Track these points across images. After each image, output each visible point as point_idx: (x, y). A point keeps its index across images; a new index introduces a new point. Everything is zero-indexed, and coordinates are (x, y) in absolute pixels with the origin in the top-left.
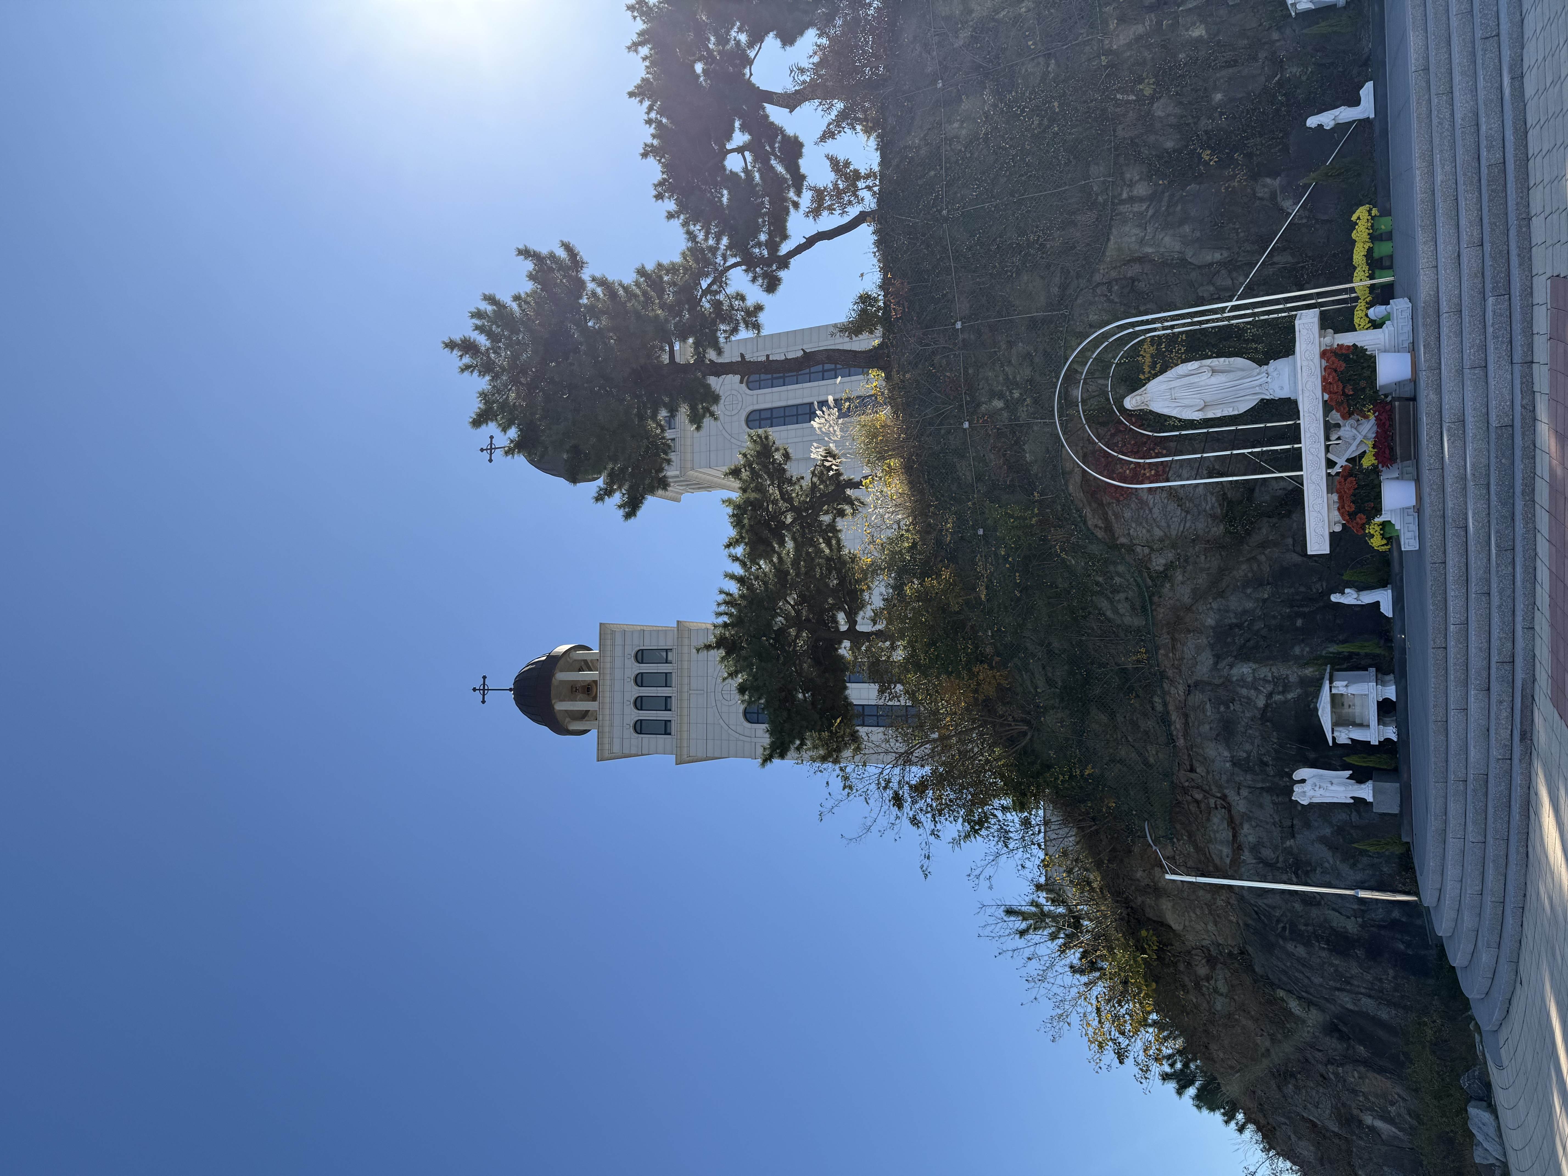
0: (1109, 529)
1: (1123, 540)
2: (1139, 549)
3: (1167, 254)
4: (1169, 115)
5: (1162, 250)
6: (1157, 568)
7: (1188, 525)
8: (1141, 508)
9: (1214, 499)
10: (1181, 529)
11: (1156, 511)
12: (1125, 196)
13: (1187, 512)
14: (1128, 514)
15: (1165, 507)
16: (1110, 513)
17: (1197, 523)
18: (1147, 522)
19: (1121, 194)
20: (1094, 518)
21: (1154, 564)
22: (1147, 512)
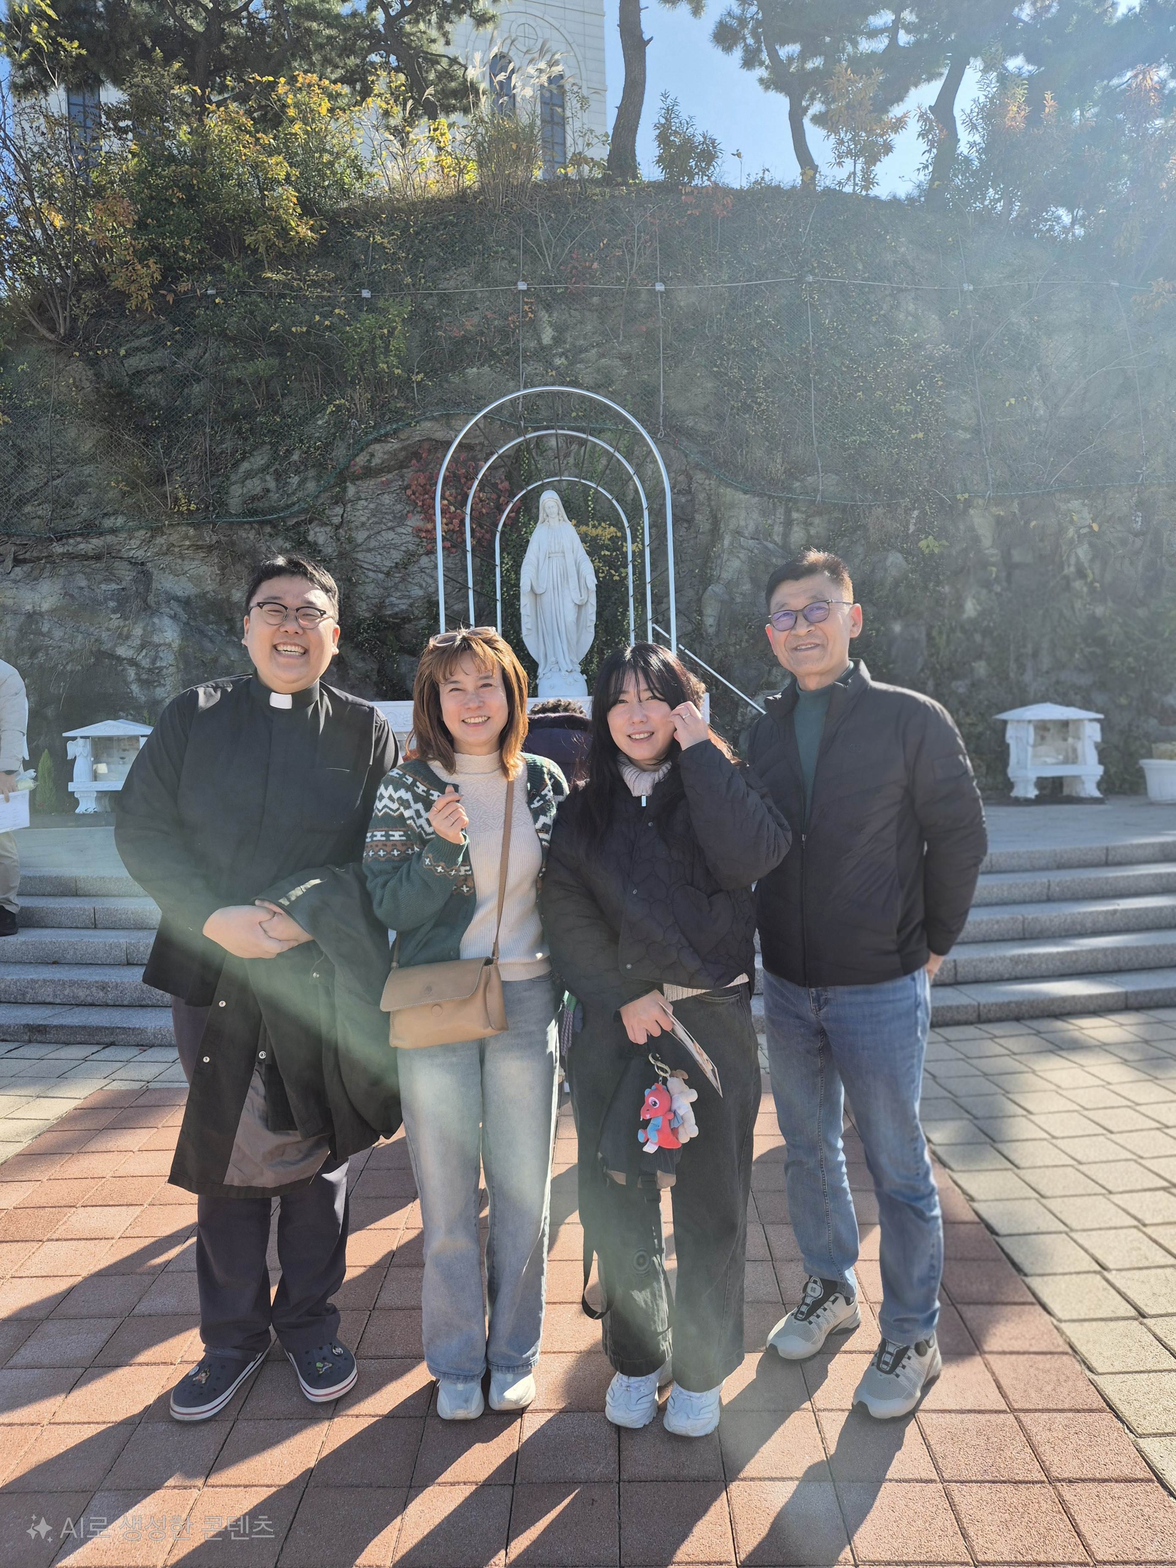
0: (369, 472)
1: (351, 490)
2: (339, 510)
3: (719, 561)
4: (886, 570)
5: (725, 557)
6: (312, 533)
7: (371, 574)
8: (395, 517)
9: (404, 607)
10: (365, 566)
11: (391, 535)
12: (795, 515)
13: (388, 574)
14: (387, 499)
15: (396, 547)
16: (390, 476)
17: (373, 585)
18: (376, 523)
19: (798, 511)
20: (385, 453)
21: (317, 529)
22: (390, 524)
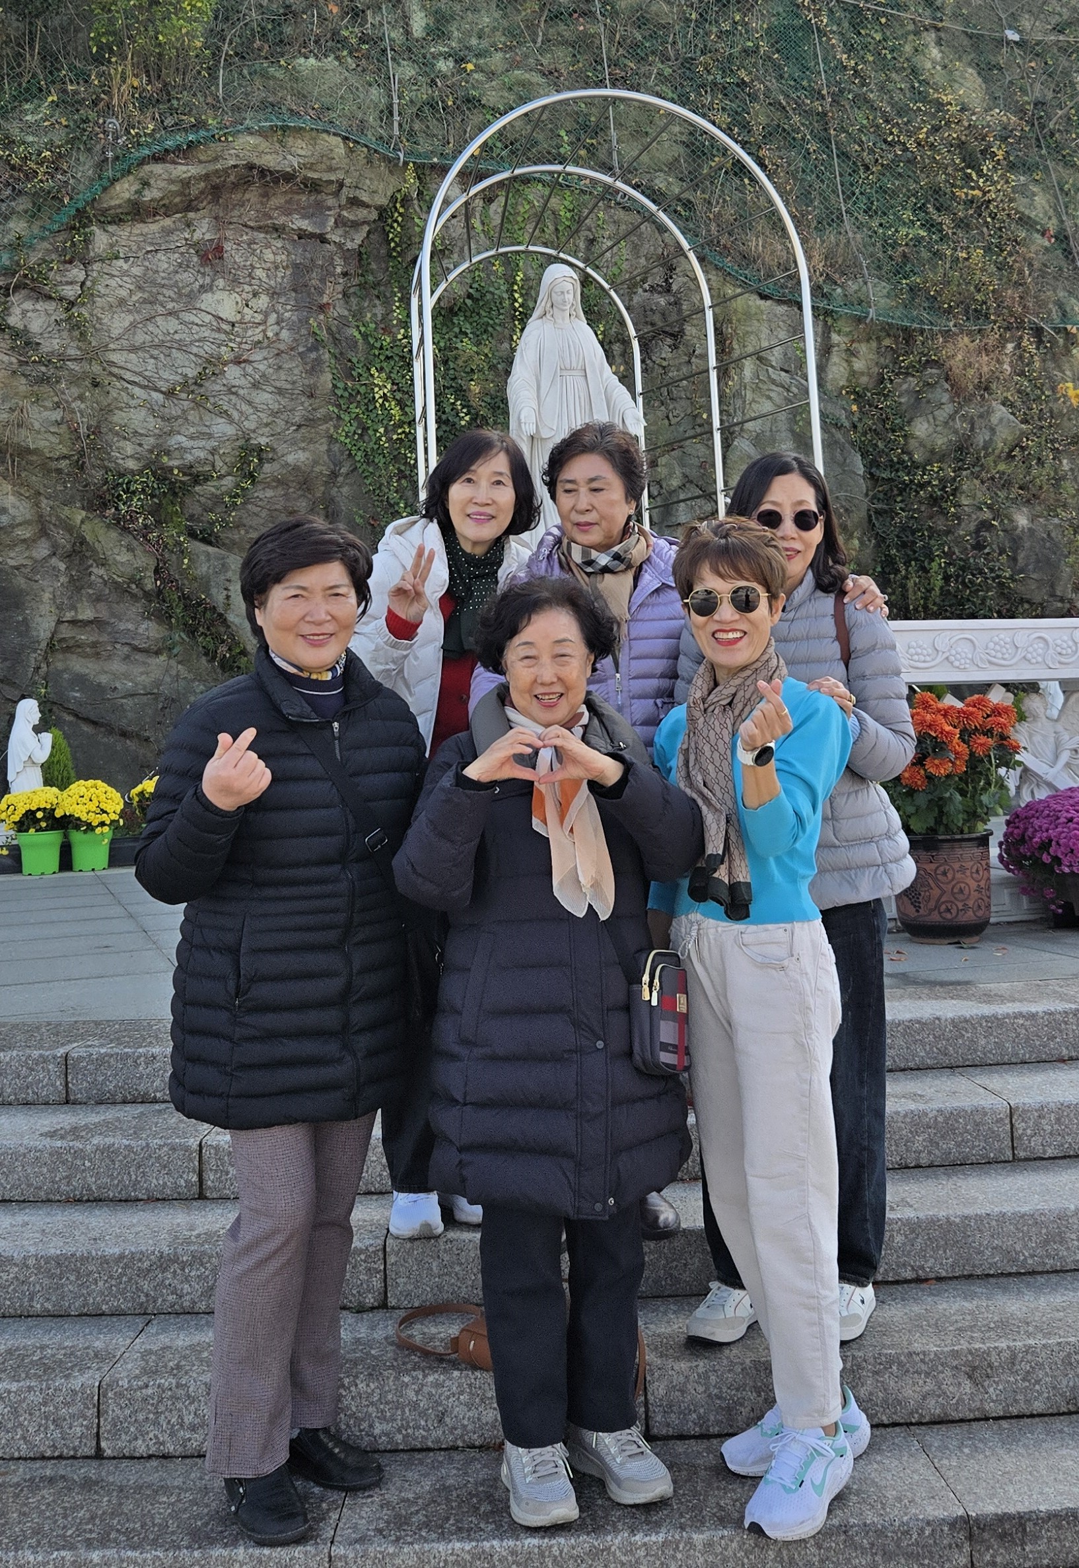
0: (137, 212)
1: (101, 240)
2: (78, 273)
6: (17, 311)
7: (137, 391)
8: (180, 295)
9: (202, 455)
10: (128, 376)
11: (172, 324)
13: (170, 394)
14: (163, 262)
15: (182, 347)
16: (168, 222)
17: (143, 412)
18: (145, 301)
20: (171, 181)
21: (28, 305)
22: (170, 305)
